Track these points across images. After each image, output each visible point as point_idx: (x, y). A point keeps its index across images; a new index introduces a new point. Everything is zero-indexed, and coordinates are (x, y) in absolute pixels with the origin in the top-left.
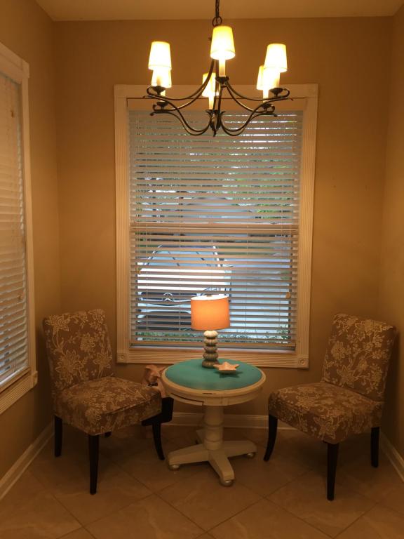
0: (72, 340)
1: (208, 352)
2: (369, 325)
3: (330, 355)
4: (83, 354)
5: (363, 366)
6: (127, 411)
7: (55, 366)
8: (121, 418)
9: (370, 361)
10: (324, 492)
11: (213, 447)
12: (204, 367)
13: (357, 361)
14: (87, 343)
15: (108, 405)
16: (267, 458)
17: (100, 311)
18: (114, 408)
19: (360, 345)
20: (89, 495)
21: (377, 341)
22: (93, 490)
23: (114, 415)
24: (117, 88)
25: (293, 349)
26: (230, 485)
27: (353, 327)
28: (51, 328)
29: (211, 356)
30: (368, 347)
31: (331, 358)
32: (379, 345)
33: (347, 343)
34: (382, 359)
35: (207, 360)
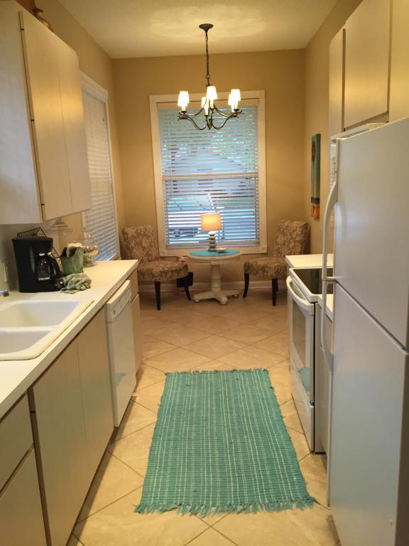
0: (138, 240)
1: (211, 243)
2: (295, 224)
3: (277, 242)
4: (144, 248)
5: (292, 245)
6: (172, 271)
7: (131, 253)
8: (169, 275)
9: (295, 242)
10: (272, 303)
11: (216, 290)
12: (209, 251)
13: (290, 242)
14: (145, 243)
15: (163, 268)
16: (244, 296)
17: (150, 226)
18: (166, 269)
19: (291, 234)
20: (157, 311)
21: (299, 231)
22: (159, 309)
23: (166, 272)
24: (151, 97)
25: (259, 243)
26: (226, 304)
27: (288, 226)
28: (127, 234)
29: (213, 245)
30: (294, 235)
31: (277, 244)
32: (299, 233)
33: (284, 234)
34: (301, 240)
35: (211, 247)
